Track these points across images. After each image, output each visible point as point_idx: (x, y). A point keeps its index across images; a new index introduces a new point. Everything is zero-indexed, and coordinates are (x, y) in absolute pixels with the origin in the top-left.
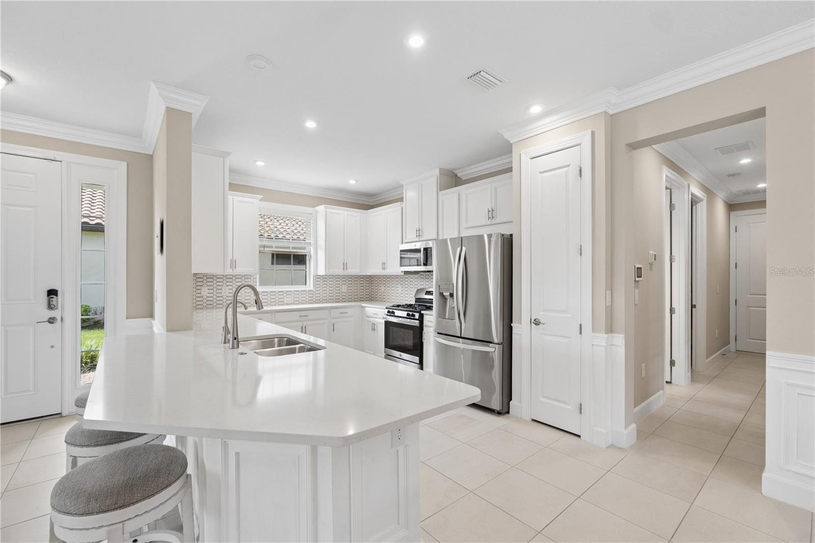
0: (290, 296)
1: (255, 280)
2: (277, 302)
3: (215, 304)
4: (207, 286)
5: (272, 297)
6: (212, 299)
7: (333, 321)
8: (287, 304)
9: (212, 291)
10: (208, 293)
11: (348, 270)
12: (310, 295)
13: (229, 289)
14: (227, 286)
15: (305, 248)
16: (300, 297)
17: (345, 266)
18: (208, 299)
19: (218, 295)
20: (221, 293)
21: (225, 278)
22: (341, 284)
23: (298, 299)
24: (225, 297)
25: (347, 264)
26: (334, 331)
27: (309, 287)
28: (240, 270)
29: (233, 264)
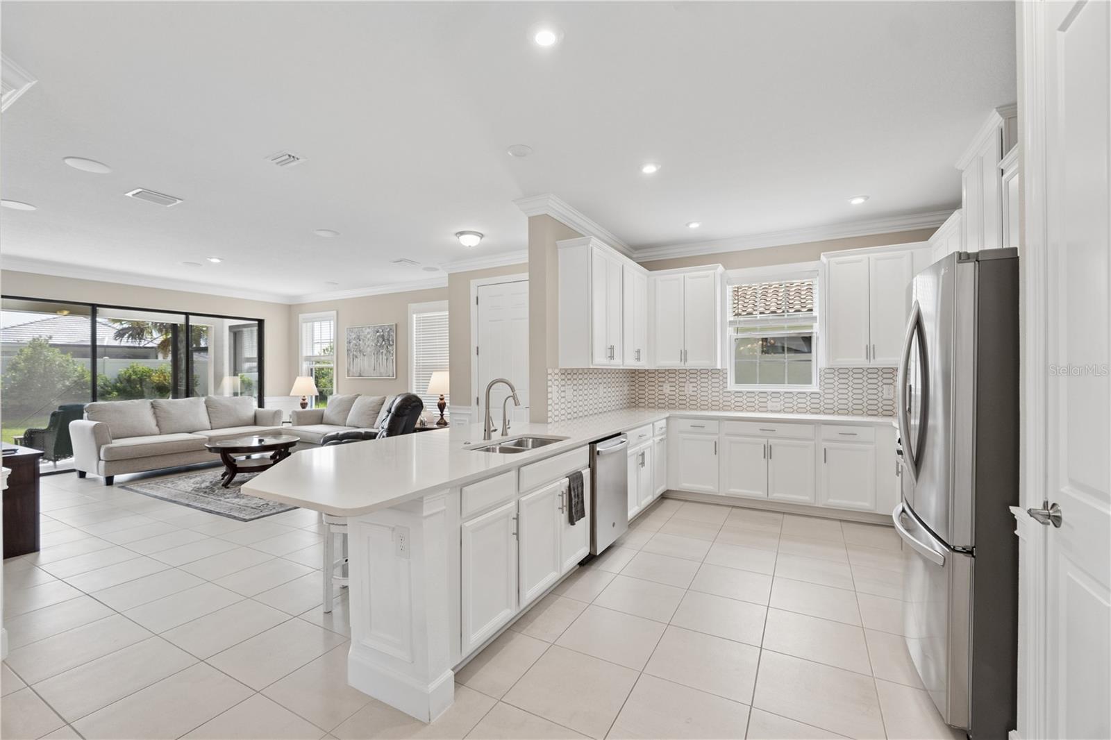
0: (778, 400)
1: (724, 376)
2: (756, 407)
3: (677, 404)
4: (670, 382)
5: (749, 400)
6: (674, 397)
7: (827, 445)
8: (772, 411)
9: (674, 389)
10: (671, 391)
11: (876, 359)
12: (813, 401)
13: (694, 387)
14: (691, 383)
15: (811, 327)
16: (795, 403)
18: (670, 397)
19: (681, 393)
20: (684, 391)
21: (688, 373)
22: (880, 384)
23: (791, 405)
24: (688, 396)
25: (874, 348)
26: (825, 462)
27: (814, 387)
28: (693, 363)
29: (684, 356)
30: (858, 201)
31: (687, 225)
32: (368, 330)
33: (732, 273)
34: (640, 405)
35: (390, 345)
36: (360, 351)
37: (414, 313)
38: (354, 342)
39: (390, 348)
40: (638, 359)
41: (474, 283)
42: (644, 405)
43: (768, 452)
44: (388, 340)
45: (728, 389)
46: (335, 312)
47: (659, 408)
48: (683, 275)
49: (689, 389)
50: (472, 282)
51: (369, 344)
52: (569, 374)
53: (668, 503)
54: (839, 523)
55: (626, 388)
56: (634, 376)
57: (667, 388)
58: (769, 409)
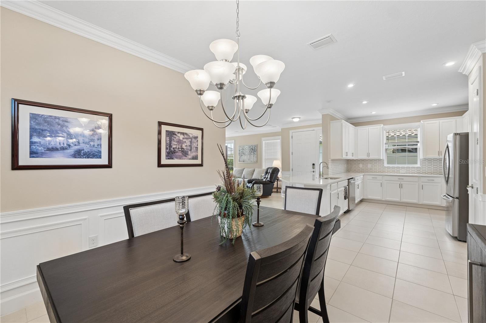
0: (404, 169)
1: (383, 161)
2: (396, 172)
3: (365, 171)
4: (362, 163)
5: (393, 169)
6: (363, 169)
7: (423, 183)
8: (402, 173)
9: (364, 166)
12: (418, 170)
13: (371, 165)
14: (370, 164)
15: (417, 145)
16: (411, 170)
17: (440, 153)
20: (367, 167)
21: (369, 161)
23: (409, 171)
24: (369, 168)
26: (422, 189)
27: (418, 165)
28: (371, 157)
29: (368, 155)
30: (434, 105)
31: (371, 113)
32: (246, 146)
33: (386, 127)
34: (351, 171)
35: (255, 152)
36: (244, 154)
37: (264, 141)
38: (241, 150)
39: (255, 153)
40: (353, 156)
41: (291, 132)
42: (352, 171)
43: (401, 186)
44: (254, 150)
45: (385, 166)
46: (234, 141)
47: (358, 172)
48: (368, 128)
49: (369, 166)
51: (247, 151)
53: (363, 203)
54: (427, 209)
55: (346, 165)
56: (348, 161)
57: (361, 166)
58: (401, 172)
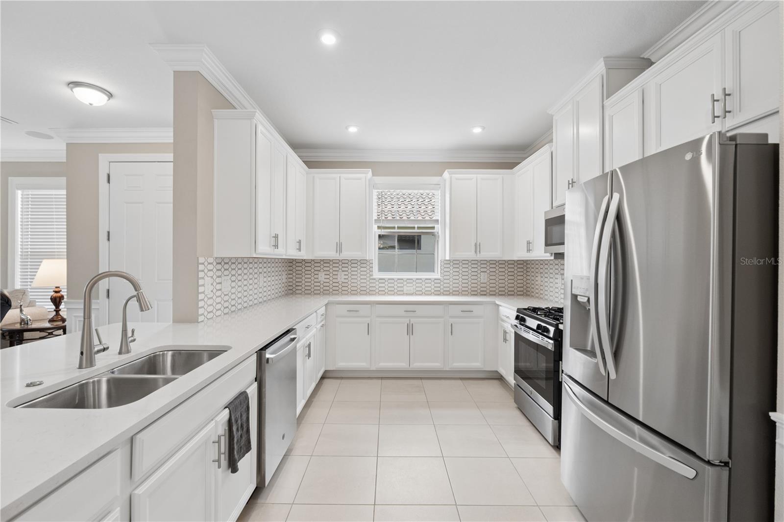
0: (411, 285)
1: (371, 265)
2: (396, 291)
3: (331, 290)
4: (324, 271)
5: (390, 285)
6: (328, 284)
7: (452, 320)
8: (407, 294)
9: (328, 277)
10: (325, 278)
11: (481, 253)
12: (436, 285)
13: (345, 275)
14: (343, 271)
15: (433, 228)
16: (423, 287)
17: (477, 248)
18: (325, 284)
19: (334, 281)
20: (337, 279)
21: (340, 263)
22: (479, 272)
23: (421, 289)
24: (340, 283)
25: (480, 245)
26: (452, 334)
27: (436, 275)
28: (346, 254)
29: (339, 248)
30: (477, 130)
31: (347, 128)
33: (379, 180)
34: (297, 292)
37: (18, 189)
40: (300, 249)
41: (104, 159)
42: (300, 292)
43: (410, 329)
45: (374, 277)
47: (315, 294)
48: (339, 175)
49: (341, 277)
50: (101, 156)
52: (225, 263)
53: (326, 381)
54: (460, 381)
55: (284, 277)
56: (291, 265)
57: (322, 277)
58: (405, 292)
